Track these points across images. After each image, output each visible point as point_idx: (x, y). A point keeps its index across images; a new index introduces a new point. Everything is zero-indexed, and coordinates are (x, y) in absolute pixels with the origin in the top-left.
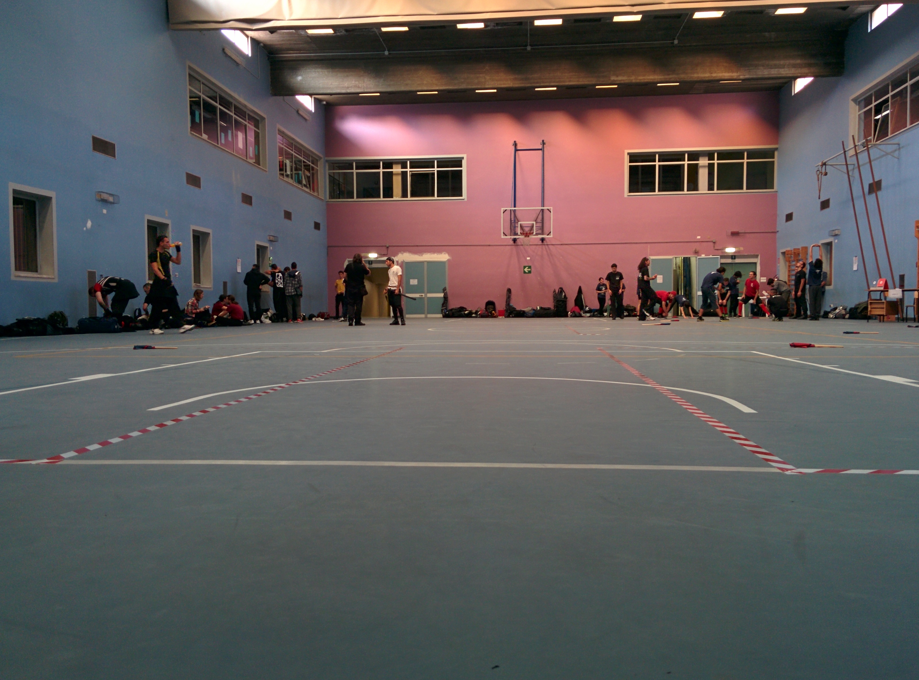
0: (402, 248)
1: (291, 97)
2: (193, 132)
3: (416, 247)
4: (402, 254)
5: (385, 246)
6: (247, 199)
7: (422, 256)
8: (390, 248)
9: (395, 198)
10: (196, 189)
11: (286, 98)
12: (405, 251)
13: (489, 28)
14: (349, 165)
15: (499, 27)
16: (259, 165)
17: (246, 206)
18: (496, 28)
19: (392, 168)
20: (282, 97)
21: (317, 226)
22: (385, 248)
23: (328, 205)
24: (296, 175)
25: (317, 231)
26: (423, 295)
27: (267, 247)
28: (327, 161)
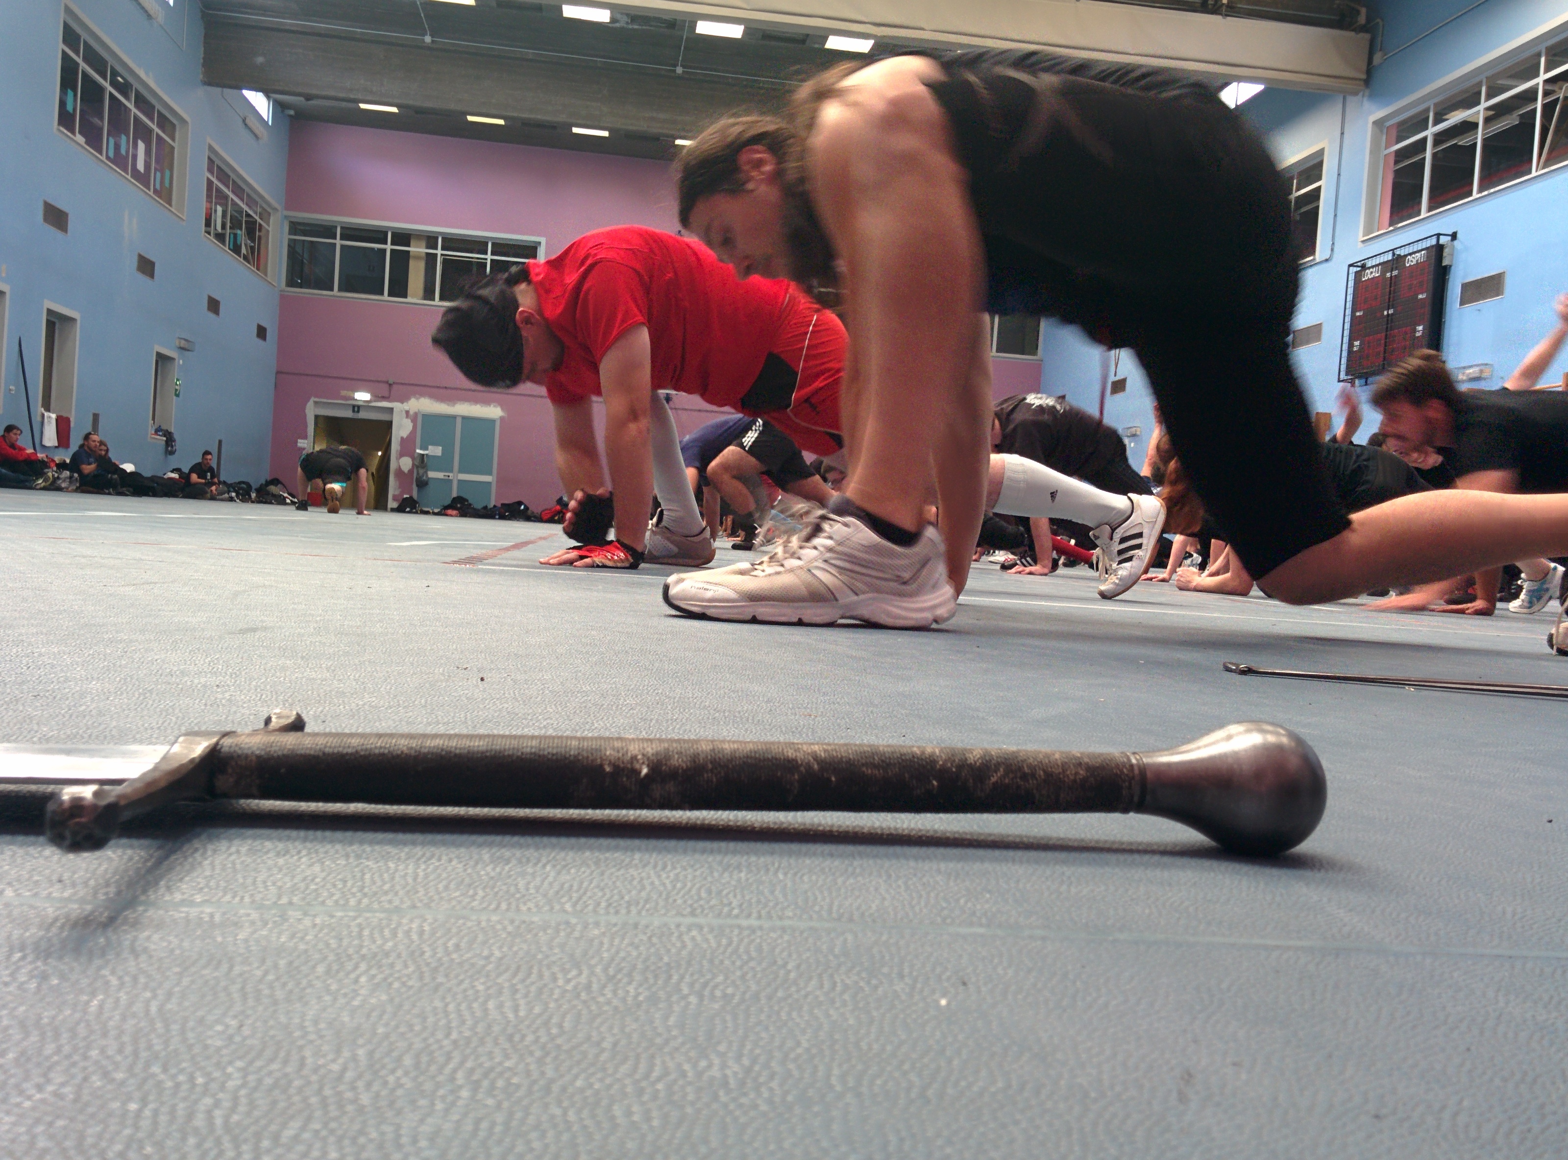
0: (417, 388)
1: (235, 91)
2: (62, 129)
3: (444, 390)
4: (418, 399)
5: (387, 382)
6: (146, 266)
7: (453, 406)
8: (395, 386)
9: (409, 299)
10: (59, 234)
11: (228, 91)
12: (422, 395)
13: (617, 25)
14: (328, 231)
15: (636, 27)
16: (170, 205)
17: (142, 278)
18: (630, 27)
19: (409, 246)
20: (219, 89)
21: (262, 332)
22: (386, 386)
23: (283, 297)
24: (232, 236)
25: (260, 342)
26: (451, 475)
27: (173, 359)
28: (286, 217)
